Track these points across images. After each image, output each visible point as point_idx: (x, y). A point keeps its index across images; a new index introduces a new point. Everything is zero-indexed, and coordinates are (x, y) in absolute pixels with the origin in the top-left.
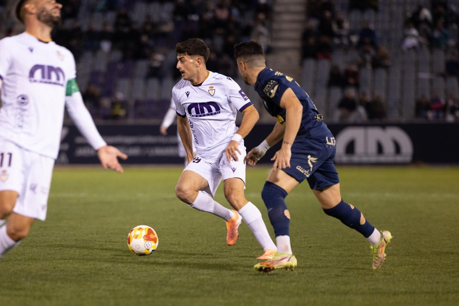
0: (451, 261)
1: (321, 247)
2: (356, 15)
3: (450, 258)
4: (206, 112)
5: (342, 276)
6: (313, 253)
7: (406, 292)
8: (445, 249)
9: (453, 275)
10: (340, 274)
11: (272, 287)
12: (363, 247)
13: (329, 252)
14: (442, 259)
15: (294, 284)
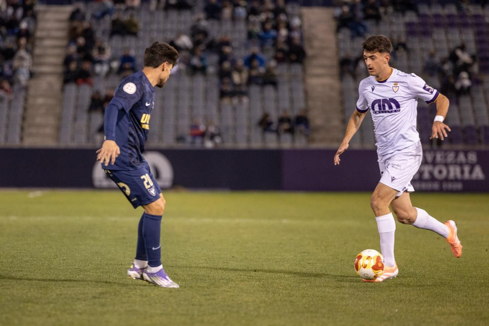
0: (207, 284)
1: (79, 270)
2: (117, 41)
3: (206, 282)
4: (387, 109)
5: (99, 298)
6: (71, 275)
7: (162, 314)
8: (202, 272)
9: (208, 297)
10: (97, 296)
11: (29, 308)
12: (121, 270)
13: (87, 275)
14: (198, 282)
15: (52, 305)
